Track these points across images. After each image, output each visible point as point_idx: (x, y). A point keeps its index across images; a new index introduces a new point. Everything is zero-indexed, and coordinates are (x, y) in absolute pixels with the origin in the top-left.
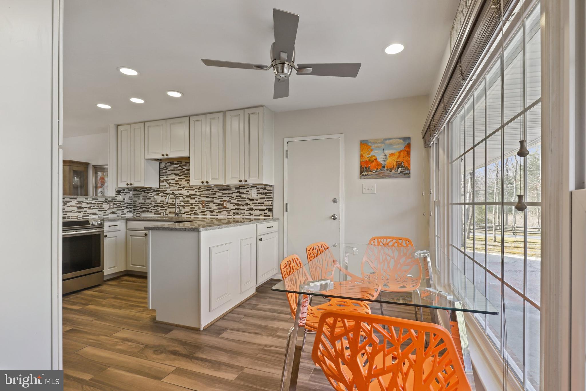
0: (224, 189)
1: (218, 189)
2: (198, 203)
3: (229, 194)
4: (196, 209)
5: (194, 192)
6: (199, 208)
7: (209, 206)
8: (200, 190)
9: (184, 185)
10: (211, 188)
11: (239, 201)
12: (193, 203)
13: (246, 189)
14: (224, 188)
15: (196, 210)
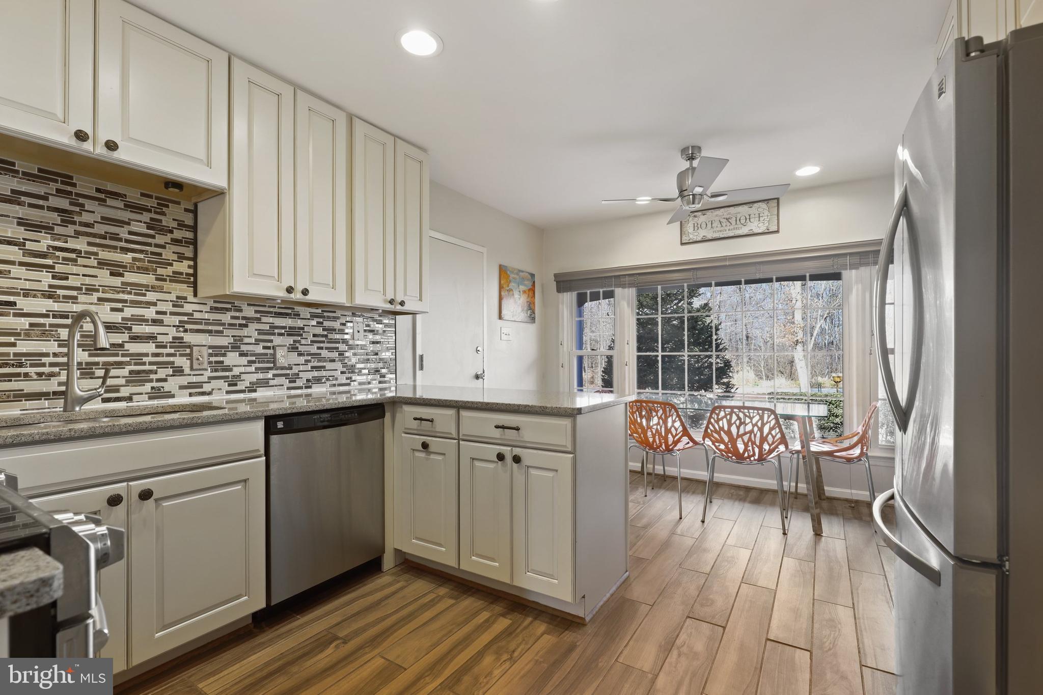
0: (275, 313)
1: (256, 312)
2: (169, 355)
3: (295, 328)
4: (162, 373)
5: (150, 313)
6: (178, 371)
7: (222, 362)
8: (182, 307)
9: (88, 280)
10: (229, 306)
11: (321, 348)
12: (147, 355)
13: (338, 318)
14: (276, 310)
15: (158, 380)
